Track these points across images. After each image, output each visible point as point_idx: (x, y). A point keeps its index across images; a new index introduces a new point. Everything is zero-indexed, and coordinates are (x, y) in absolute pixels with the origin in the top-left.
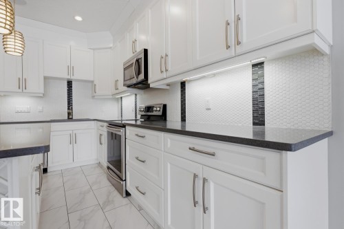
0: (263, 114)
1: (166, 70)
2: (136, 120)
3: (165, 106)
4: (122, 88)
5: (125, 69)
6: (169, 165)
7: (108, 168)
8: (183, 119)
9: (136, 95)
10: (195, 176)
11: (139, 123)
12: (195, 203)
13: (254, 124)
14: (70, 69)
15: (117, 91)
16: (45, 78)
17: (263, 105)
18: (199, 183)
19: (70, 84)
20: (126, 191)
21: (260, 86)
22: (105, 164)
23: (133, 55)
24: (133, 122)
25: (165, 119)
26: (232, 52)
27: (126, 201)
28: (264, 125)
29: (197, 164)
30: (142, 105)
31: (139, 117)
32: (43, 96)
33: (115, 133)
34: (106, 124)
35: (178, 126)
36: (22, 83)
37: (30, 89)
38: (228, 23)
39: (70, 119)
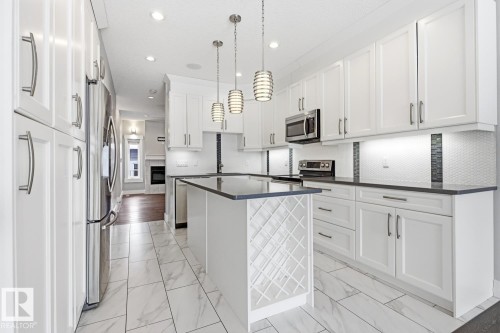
0: (441, 174)
1: (345, 133)
3: (333, 162)
4: (282, 142)
5: (288, 125)
6: (361, 211)
9: (291, 150)
10: (389, 215)
12: (389, 234)
13: (433, 181)
15: (273, 145)
16: (203, 133)
18: (393, 219)
19: (219, 136)
21: (439, 150)
25: (334, 175)
26: (415, 126)
28: (441, 181)
31: (296, 172)
32: (201, 151)
36: (187, 139)
37: (193, 144)
38: (412, 105)
39: (220, 173)
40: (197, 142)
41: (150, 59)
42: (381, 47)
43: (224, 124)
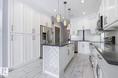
10: (97, 65)
14: (83, 27)
19: (84, 31)
39: (84, 41)
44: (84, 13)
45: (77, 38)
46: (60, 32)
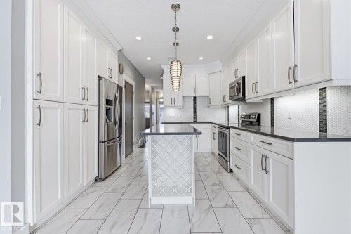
0: (326, 125)
1: (257, 92)
2: (239, 124)
3: (259, 115)
4: (228, 101)
5: (230, 89)
6: (252, 151)
7: (219, 154)
8: (272, 125)
9: (239, 106)
10: (263, 155)
11: (241, 126)
12: (263, 170)
13: (320, 131)
15: (225, 103)
16: (183, 97)
17: (326, 118)
18: (264, 158)
19: (195, 98)
20: (230, 169)
21: (324, 104)
22: (217, 152)
23: (235, 79)
24: (237, 126)
25: (259, 125)
26: (292, 85)
27: (229, 174)
28: (326, 132)
29: (264, 150)
30: (243, 113)
31: (241, 121)
32: (182, 108)
33: (223, 133)
34: (217, 126)
35: (268, 130)
36: (173, 101)
37: (176, 104)
38: (290, 68)
39: (195, 122)
40: (179, 102)
41: (149, 59)
42: (274, 24)
43: (196, 90)
44: (201, 58)
45: (180, 115)
46: (134, 96)
